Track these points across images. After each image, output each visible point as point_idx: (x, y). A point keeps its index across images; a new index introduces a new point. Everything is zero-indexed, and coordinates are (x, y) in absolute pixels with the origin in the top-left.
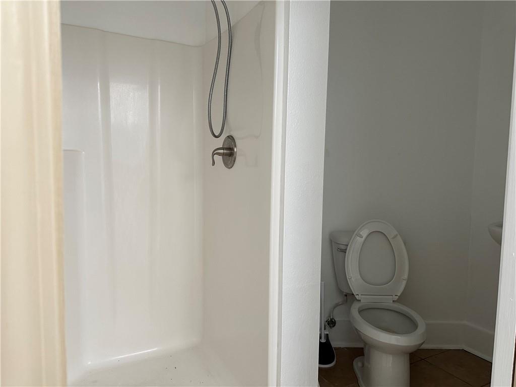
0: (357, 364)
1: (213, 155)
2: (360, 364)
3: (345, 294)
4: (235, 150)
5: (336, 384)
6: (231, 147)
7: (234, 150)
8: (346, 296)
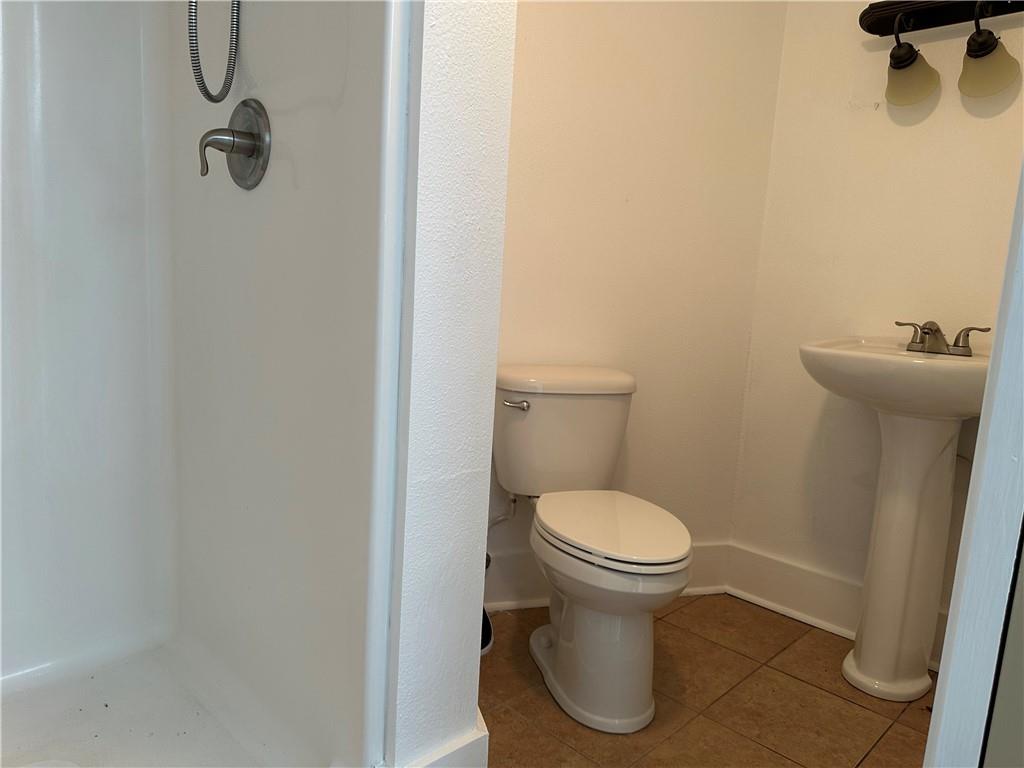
0: (537, 642)
1: (205, 144)
2: (544, 641)
3: (512, 497)
4: (267, 139)
5: (500, 692)
6: (255, 131)
7: (263, 141)
8: (515, 501)
